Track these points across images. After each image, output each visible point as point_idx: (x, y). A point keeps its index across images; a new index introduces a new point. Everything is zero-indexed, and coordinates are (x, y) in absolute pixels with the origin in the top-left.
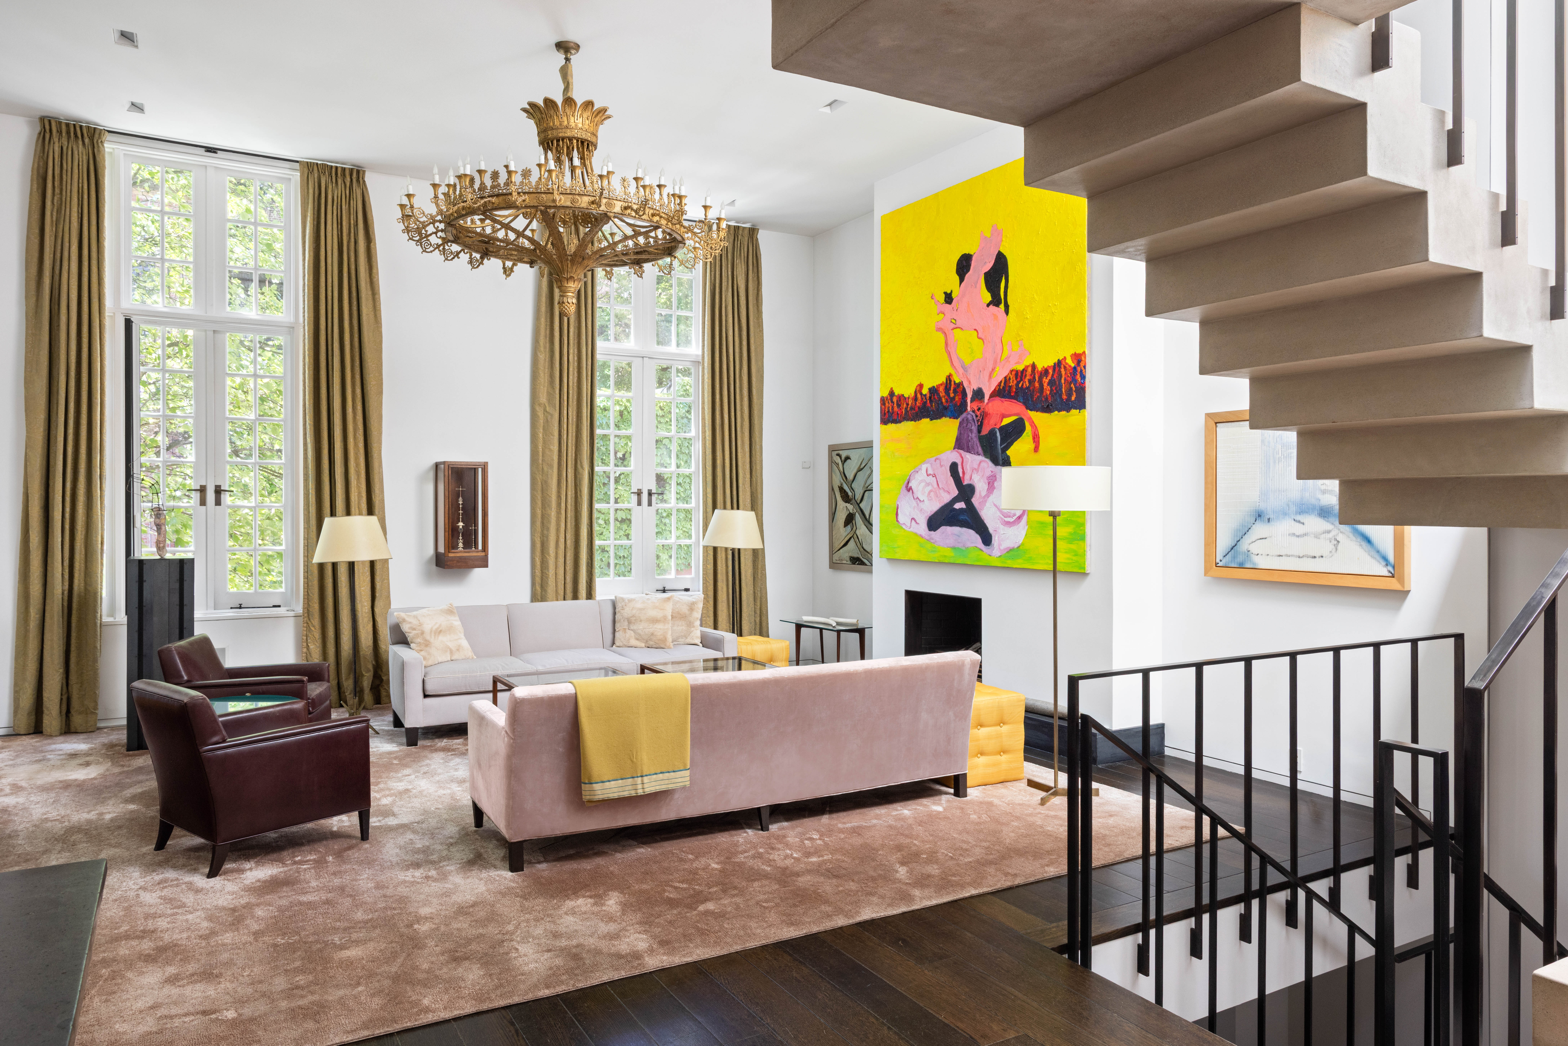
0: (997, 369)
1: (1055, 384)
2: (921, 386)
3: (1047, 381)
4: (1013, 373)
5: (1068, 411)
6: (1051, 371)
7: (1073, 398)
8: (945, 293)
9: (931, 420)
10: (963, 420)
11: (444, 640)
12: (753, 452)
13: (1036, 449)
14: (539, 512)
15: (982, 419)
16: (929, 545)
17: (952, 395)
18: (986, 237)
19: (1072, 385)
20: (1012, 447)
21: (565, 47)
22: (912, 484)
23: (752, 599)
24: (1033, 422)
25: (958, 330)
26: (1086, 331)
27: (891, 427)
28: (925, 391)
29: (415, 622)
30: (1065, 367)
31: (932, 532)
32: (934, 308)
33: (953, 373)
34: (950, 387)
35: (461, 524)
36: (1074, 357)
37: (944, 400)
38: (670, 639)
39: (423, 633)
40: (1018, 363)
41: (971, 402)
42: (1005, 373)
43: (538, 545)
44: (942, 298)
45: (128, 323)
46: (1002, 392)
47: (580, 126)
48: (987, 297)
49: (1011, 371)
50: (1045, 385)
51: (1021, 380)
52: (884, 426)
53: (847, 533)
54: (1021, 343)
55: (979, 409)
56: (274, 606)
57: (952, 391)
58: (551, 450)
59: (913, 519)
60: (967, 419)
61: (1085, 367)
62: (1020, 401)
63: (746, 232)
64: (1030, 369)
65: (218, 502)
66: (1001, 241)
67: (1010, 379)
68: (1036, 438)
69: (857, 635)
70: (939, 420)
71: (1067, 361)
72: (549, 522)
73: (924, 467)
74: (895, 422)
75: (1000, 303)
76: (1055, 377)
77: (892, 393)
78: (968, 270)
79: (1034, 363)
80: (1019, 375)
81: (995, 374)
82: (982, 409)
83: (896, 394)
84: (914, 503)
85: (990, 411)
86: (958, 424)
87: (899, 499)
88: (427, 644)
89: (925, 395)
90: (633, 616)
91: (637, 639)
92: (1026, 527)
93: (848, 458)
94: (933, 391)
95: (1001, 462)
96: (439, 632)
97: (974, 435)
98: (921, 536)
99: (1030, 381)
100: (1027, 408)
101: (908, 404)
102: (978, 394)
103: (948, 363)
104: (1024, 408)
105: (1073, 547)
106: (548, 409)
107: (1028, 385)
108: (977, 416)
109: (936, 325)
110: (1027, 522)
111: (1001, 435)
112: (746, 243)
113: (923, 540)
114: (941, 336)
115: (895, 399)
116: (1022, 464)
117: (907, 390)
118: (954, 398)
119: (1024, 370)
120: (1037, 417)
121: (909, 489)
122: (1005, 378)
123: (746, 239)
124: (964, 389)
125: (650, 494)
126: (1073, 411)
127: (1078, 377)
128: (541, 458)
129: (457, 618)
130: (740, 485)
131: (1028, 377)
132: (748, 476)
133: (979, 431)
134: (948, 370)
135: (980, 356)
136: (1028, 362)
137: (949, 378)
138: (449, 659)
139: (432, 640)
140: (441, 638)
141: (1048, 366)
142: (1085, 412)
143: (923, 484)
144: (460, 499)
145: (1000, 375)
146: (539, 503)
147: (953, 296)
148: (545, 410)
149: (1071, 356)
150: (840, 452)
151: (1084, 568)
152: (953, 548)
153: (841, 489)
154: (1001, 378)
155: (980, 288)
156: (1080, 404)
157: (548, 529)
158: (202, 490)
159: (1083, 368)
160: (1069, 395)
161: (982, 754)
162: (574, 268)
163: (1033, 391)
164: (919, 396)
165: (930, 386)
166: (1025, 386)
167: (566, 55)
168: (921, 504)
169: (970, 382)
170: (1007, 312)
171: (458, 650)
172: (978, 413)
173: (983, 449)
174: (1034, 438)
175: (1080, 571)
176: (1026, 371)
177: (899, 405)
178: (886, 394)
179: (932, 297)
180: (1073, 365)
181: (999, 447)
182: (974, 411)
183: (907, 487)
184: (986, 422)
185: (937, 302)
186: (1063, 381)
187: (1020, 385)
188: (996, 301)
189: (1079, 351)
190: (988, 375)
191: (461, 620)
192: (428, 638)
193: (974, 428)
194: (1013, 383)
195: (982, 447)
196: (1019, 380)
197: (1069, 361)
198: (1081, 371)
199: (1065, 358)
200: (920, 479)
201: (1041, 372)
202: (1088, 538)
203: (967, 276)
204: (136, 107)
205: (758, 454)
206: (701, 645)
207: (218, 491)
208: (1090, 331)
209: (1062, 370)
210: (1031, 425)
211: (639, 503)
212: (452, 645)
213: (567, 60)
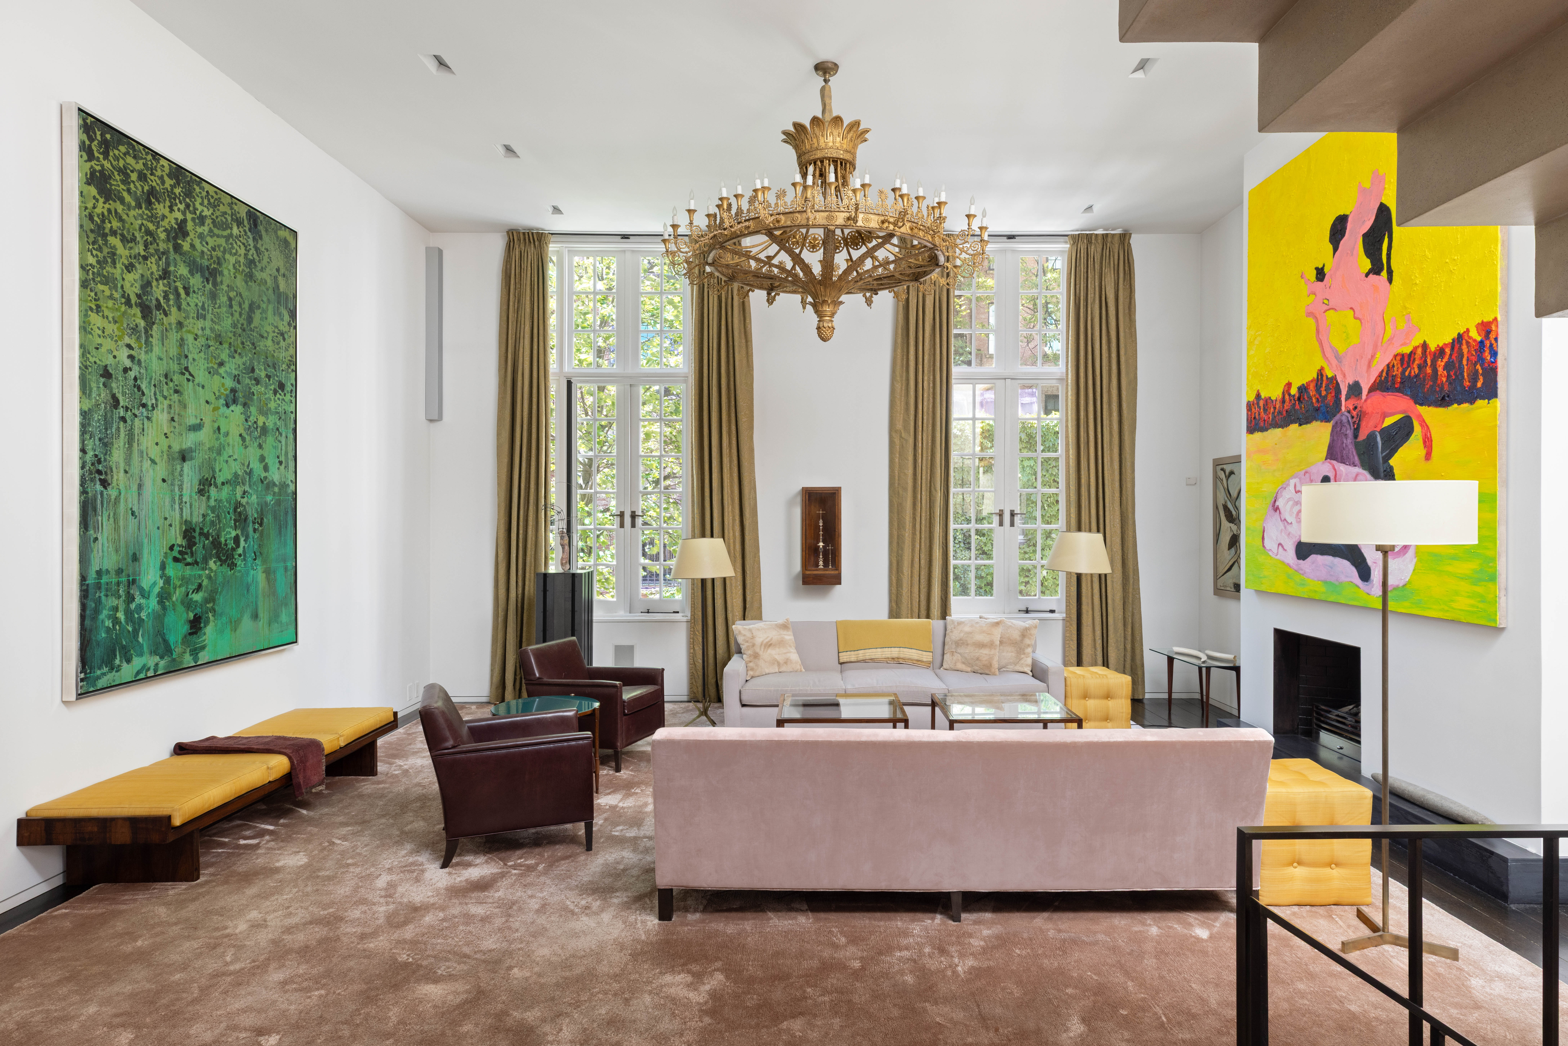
0: (1378, 355)
1: (1454, 367)
2: (1289, 385)
3: (1443, 364)
4: (1398, 358)
5: (1472, 402)
6: (1448, 351)
7: (1479, 385)
8: (1317, 269)
9: (1300, 425)
10: (1336, 423)
11: (774, 653)
12: (1123, 470)
13: (1428, 456)
14: (895, 533)
15: (1360, 421)
16: (1298, 577)
17: (1324, 393)
18: (1365, 189)
19: (1478, 367)
20: (1396, 455)
21: (825, 69)
22: (1280, 503)
23: (1120, 625)
24: (1424, 421)
25: (1332, 311)
26: (1499, 289)
27: (1258, 435)
28: (1294, 391)
29: (748, 635)
30: (1468, 343)
31: (1301, 561)
32: (1304, 288)
33: (1325, 365)
34: (1321, 384)
35: (821, 544)
36: (1480, 327)
37: (1314, 400)
38: (996, 665)
39: (754, 645)
40: (1405, 344)
41: (1346, 400)
42: (1388, 359)
43: (895, 564)
44: (1312, 275)
45: (569, 384)
46: (1384, 384)
47: (831, 144)
48: (1366, 264)
49: (1395, 356)
50: (1440, 369)
51: (1409, 366)
52: (1251, 436)
53: (1230, 557)
54: (1408, 318)
55: (1355, 408)
56: (674, 612)
57: (1323, 389)
58: (905, 474)
59: (1280, 544)
60: (1341, 421)
61: (1496, 339)
62: (1406, 395)
63: (1116, 239)
64: (1419, 351)
65: (633, 525)
66: (1384, 189)
67: (1393, 366)
68: (1428, 442)
69: (1234, 673)
70: (1309, 425)
71: (1471, 334)
72: (904, 542)
73: (1292, 482)
74: (1263, 430)
75: (1382, 269)
76: (1454, 357)
77: (1258, 396)
78: (1343, 235)
79: (1425, 342)
80: (1406, 360)
81: (1375, 362)
82: (1359, 409)
83: (1263, 397)
84: (1281, 525)
85: (1369, 410)
86: (1330, 429)
87: (1265, 520)
88: (756, 656)
89: (1294, 396)
90: (961, 640)
91: (964, 663)
92: (1415, 560)
93: (1232, 473)
94: (1302, 389)
95: (1382, 475)
96: (769, 645)
97: (1349, 441)
98: (1288, 565)
99: (1419, 367)
100: (1416, 403)
101: (1275, 408)
102: (1355, 389)
103: (1320, 354)
104: (1412, 403)
105: (1479, 589)
106: (903, 435)
107: (1417, 372)
108: (1353, 417)
109: (1307, 309)
110: (1416, 553)
111: (1382, 439)
112: (1116, 251)
113: (1291, 571)
114: (1311, 321)
115: (1261, 403)
116: (1409, 477)
117: (1274, 392)
118: (1326, 396)
119: (1411, 352)
120: (1428, 413)
121: (1276, 509)
122: (1388, 365)
123: (1117, 245)
124: (1338, 384)
125: (1013, 514)
126: (1480, 402)
127: (1487, 355)
128: (897, 481)
129: (790, 633)
130: (1107, 504)
131: (1417, 362)
132: (1117, 495)
133: (1356, 436)
134: (1320, 362)
135: (1356, 341)
136: (1417, 341)
137: (1321, 372)
138: (777, 670)
139: (761, 653)
140: (771, 651)
141: (1445, 344)
142: (1497, 403)
143: (1291, 503)
144: (821, 521)
145: (1380, 362)
146: (896, 524)
147: (1326, 270)
148: (901, 437)
149: (1477, 326)
150: (1224, 467)
151: (1495, 621)
152: (1325, 581)
153: (1225, 507)
154: (1382, 366)
155: (1358, 254)
156: (1491, 392)
157: (902, 549)
158: (622, 515)
159: (1493, 342)
160: (1474, 380)
161: (1300, 863)
162: (828, 291)
163: (1424, 380)
164: (1287, 397)
165: (1299, 384)
166: (1413, 373)
167: (825, 76)
168: (1288, 527)
169: (1344, 376)
170: (1390, 280)
171: (786, 663)
172: (1354, 413)
173: (1360, 459)
174: (1424, 442)
175: (1489, 624)
176: (1415, 354)
177: (1265, 410)
178: (1252, 398)
179: (1302, 276)
180: (1479, 339)
181: (1380, 456)
182: (1349, 412)
183: (1273, 506)
184: (1363, 424)
185: (1307, 281)
186: (1465, 362)
187: (1407, 374)
188: (1376, 269)
189: (1488, 318)
190: (1367, 363)
191: (794, 635)
192: (758, 650)
193: (1350, 433)
194: (1397, 371)
195: (1359, 455)
196: (1405, 366)
197: (1475, 335)
198: (1491, 345)
199: (1468, 330)
200: (1288, 497)
201: (1435, 353)
202: (1502, 579)
203: (1342, 242)
204: (556, 210)
205: (1129, 471)
206: (1031, 674)
207: (634, 516)
208: (1506, 287)
209: (1464, 347)
210: (1421, 425)
211: (1001, 524)
212: (780, 658)
213: (826, 81)
